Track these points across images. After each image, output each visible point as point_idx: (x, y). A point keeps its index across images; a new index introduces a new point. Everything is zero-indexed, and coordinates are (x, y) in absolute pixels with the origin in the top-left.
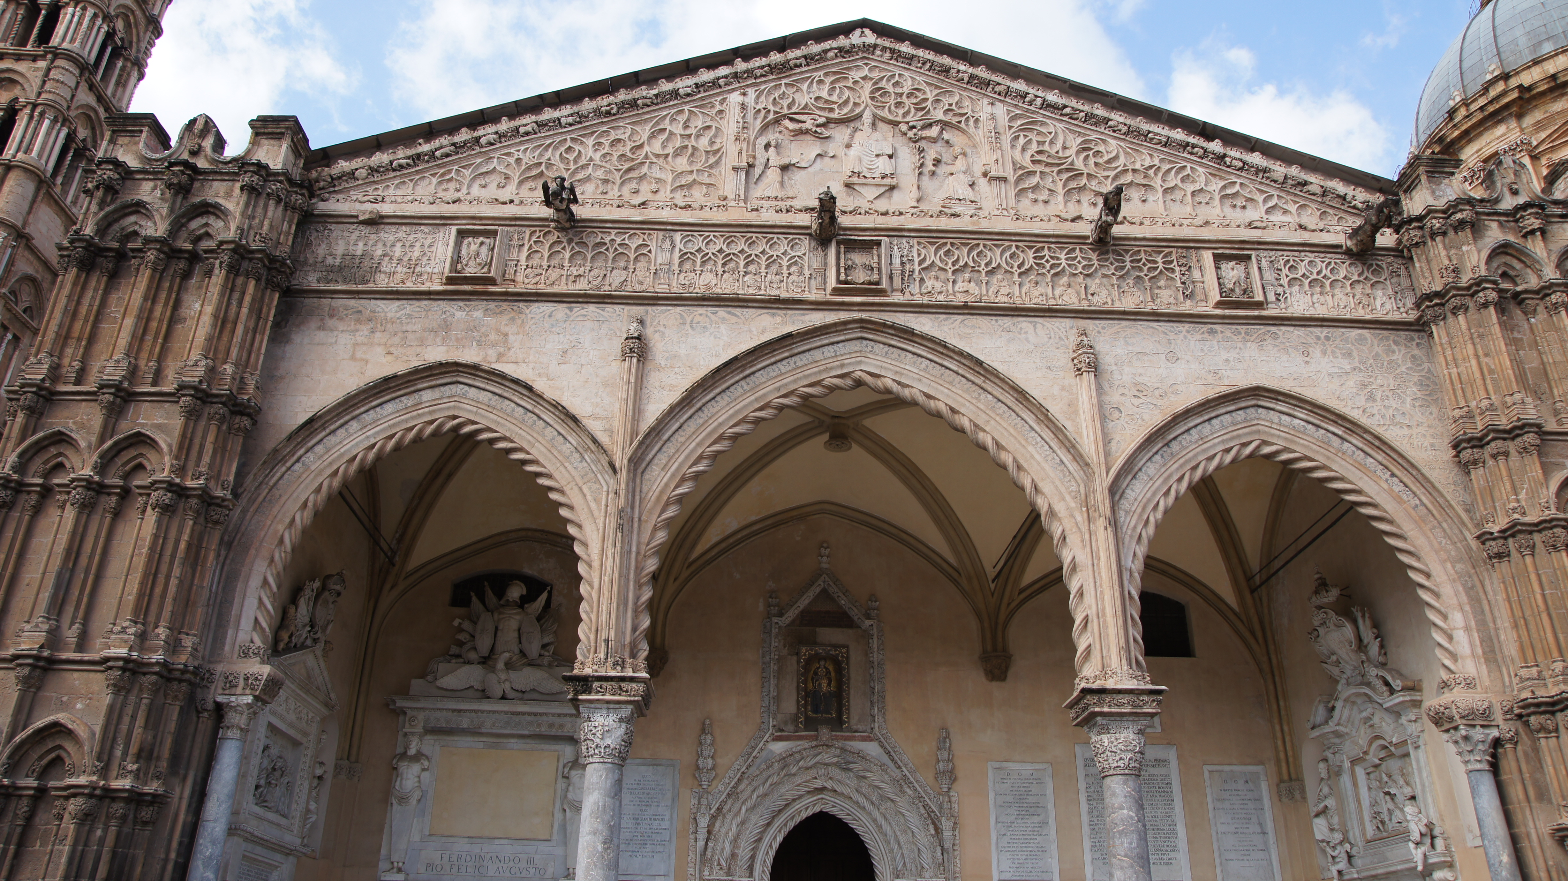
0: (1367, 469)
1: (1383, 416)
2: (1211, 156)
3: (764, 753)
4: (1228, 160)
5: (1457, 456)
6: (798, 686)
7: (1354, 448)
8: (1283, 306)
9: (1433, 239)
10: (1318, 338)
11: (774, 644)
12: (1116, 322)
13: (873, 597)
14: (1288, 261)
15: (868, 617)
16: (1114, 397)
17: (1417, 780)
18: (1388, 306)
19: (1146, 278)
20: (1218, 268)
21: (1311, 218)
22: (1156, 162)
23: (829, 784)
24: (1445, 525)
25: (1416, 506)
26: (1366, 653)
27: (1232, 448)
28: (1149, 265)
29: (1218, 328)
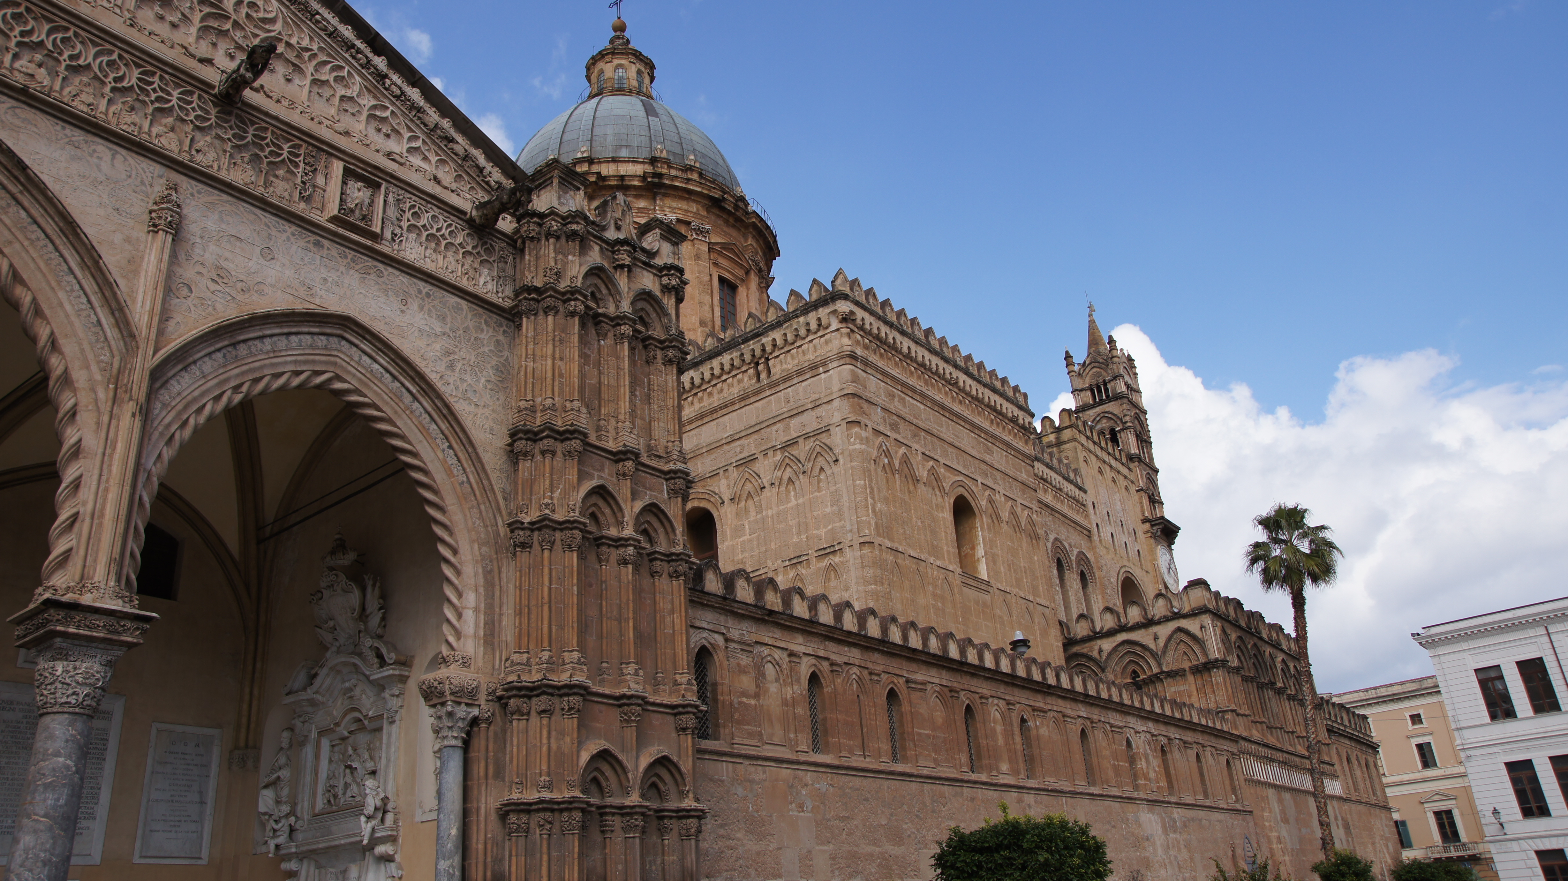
0: (429, 434)
1: (457, 388)
2: (372, 70)
4: (388, 82)
5: (511, 445)
7: (422, 410)
8: (396, 247)
9: (547, 240)
10: (420, 292)
12: (216, 192)
14: (414, 206)
16: (188, 272)
17: (384, 755)
18: (489, 287)
19: (266, 161)
20: (344, 183)
21: (446, 175)
22: (315, 47)
24: (482, 507)
25: (463, 483)
26: (365, 623)
27: (302, 372)
28: (273, 148)
29: (326, 243)
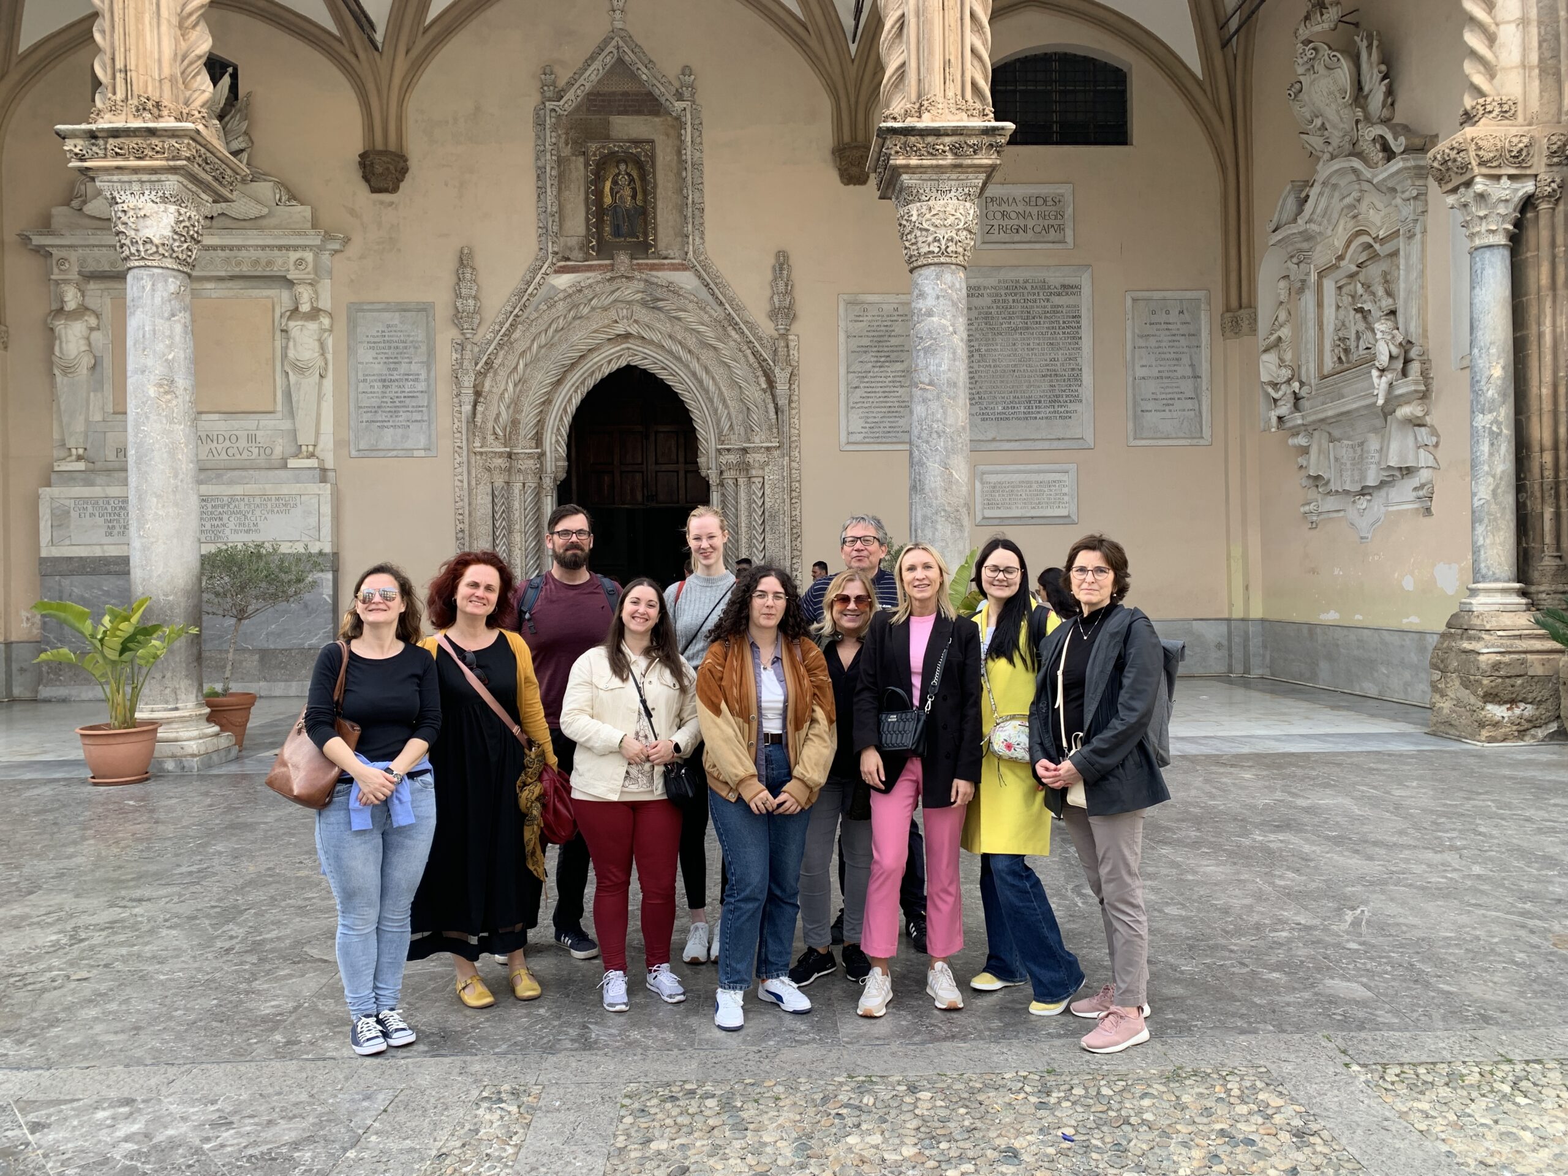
3: (543, 291)
6: (587, 198)
11: (548, 139)
13: (686, 70)
15: (680, 97)
17: (1403, 287)
23: (634, 330)
26: (1364, 108)
